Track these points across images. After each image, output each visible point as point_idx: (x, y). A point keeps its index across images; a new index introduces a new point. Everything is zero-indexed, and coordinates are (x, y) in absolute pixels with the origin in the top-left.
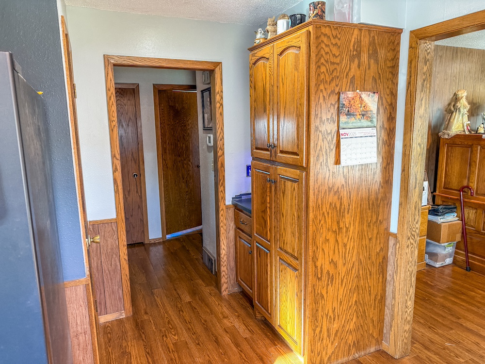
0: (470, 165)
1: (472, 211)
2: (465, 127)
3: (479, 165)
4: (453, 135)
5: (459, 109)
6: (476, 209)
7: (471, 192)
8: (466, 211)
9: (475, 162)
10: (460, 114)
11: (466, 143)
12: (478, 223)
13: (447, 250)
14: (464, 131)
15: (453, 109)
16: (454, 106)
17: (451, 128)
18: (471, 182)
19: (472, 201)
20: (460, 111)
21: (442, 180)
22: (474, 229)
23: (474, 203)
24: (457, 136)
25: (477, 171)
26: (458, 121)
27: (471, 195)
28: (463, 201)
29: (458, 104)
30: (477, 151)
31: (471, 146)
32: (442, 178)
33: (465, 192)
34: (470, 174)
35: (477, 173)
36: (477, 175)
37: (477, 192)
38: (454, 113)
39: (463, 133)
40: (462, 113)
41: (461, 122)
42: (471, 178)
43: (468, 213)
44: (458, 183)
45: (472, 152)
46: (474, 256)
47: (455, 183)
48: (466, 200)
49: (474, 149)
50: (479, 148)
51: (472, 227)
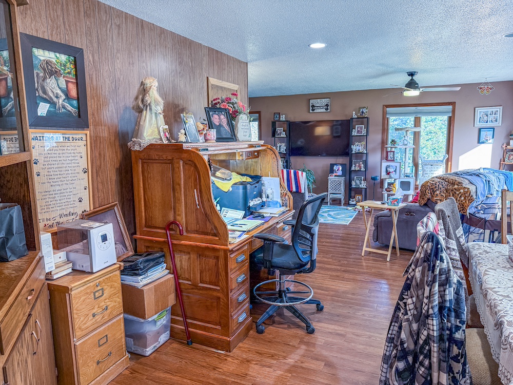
0: (174, 190)
1: (184, 257)
2: (162, 134)
3: (184, 188)
4: (146, 145)
5: (149, 104)
6: (189, 253)
7: (180, 229)
8: (178, 257)
9: (179, 185)
10: (151, 114)
11: (164, 157)
12: (194, 274)
13: (158, 323)
14: (161, 139)
15: (141, 106)
16: (142, 101)
17: (142, 135)
18: (179, 215)
19: (183, 242)
20: (151, 109)
21: (142, 216)
22: (190, 283)
23: (185, 245)
24: (151, 147)
25: (183, 198)
26: (151, 124)
27: (181, 235)
28: (172, 244)
29: (147, 98)
30: (179, 168)
31: (171, 162)
32: (142, 212)
33: (172, 230)
34: (175, 202)
35: (183, 201)
36: (183, 203)
37: (187, 228)
38: (145, 112)
39: (159, 142)
40: (154, 111)
41: (156, 126)
42: (177, 210)
43: (181, 261)
44: (162, 217)
45: (173, 169)
46: (195, 322)
47: (159, 218)
48: (175, 242)
49: (176, 165)
50: (181, 163)
51: (187, 280)
